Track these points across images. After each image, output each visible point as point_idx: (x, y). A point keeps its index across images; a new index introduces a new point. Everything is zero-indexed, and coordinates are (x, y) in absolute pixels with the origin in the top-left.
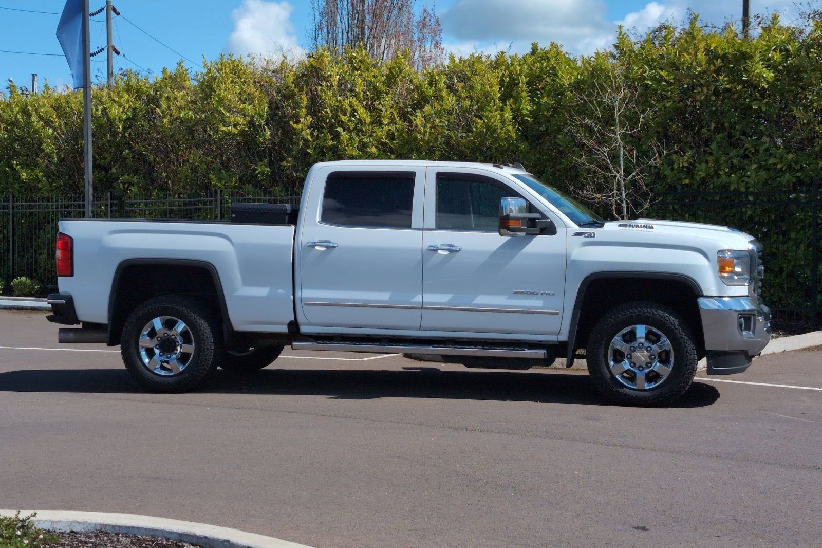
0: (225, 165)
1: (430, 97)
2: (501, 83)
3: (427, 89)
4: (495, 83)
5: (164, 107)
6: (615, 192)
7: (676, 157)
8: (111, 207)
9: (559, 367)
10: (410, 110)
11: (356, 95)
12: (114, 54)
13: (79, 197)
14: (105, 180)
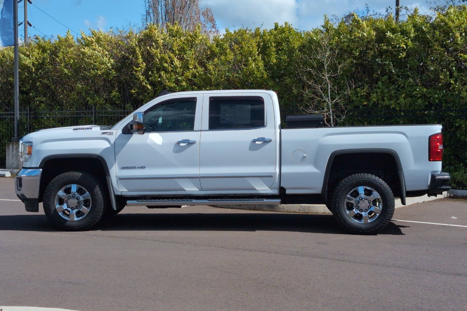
0: (97, 92)
1: (217, 53)
2: (258, 46)
3: (215, 49)
4: (255, 46)
5: (61, 57)
6: (326, 110)
7: (359, 90)
8: (30, 115)
9: (298, 211)
10: (205, 61)
11: (173, 52)
12: (28, 26)
13: (11, 110)
14: (26, 100)
